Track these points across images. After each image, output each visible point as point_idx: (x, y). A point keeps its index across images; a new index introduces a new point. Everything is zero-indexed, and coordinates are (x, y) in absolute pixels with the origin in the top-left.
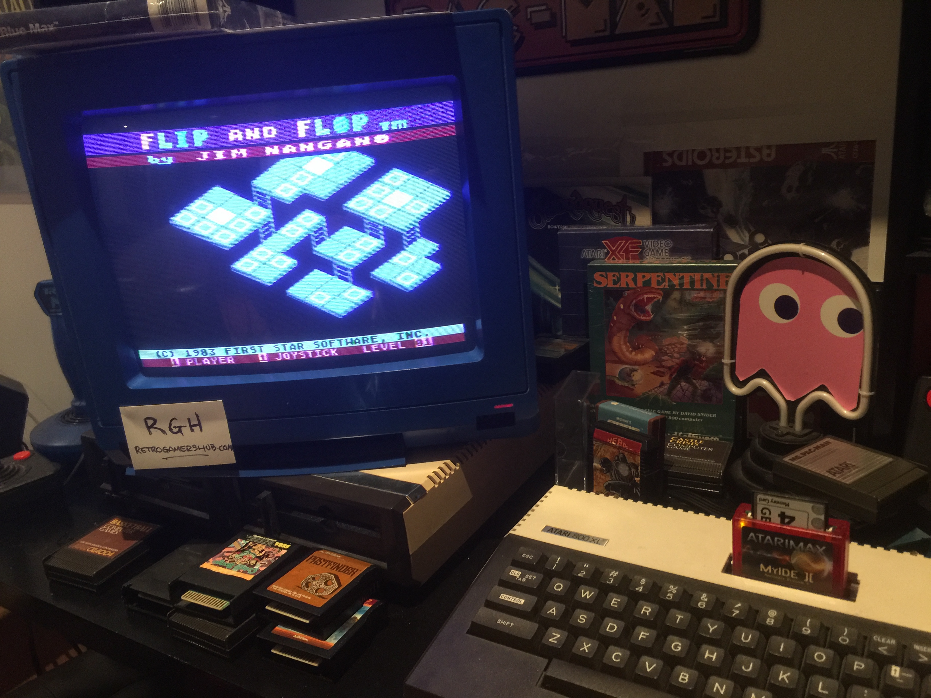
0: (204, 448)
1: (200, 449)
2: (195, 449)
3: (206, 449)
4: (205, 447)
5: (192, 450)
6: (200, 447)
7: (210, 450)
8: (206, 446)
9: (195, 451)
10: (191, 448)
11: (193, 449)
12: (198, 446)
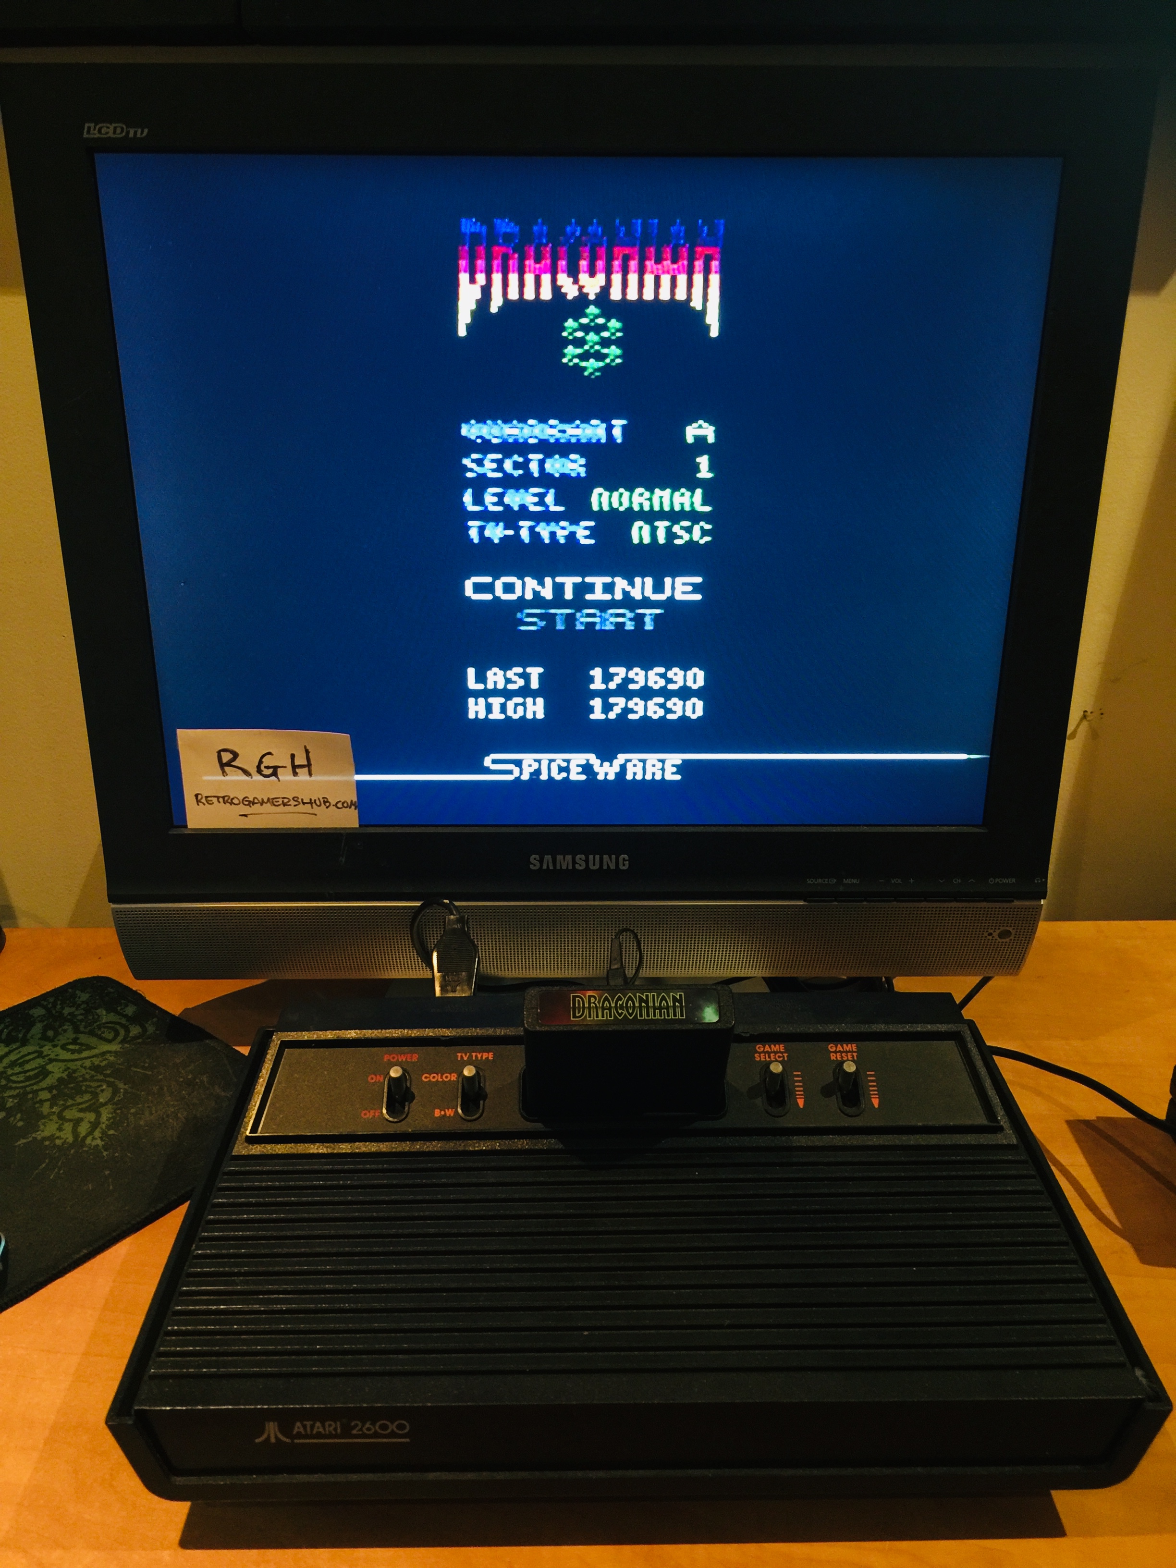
0: (311, 803)
1: (304, 803)
2: (296, 803)
3: (314, 805)
4: (313, 801)
5: (290, 805)
6: (304, 801)
7: (320, 805)
8: (315, 801)
9: (295, 806)
10: (289, 802)
11: (293, 803)
12: (302, 800)
